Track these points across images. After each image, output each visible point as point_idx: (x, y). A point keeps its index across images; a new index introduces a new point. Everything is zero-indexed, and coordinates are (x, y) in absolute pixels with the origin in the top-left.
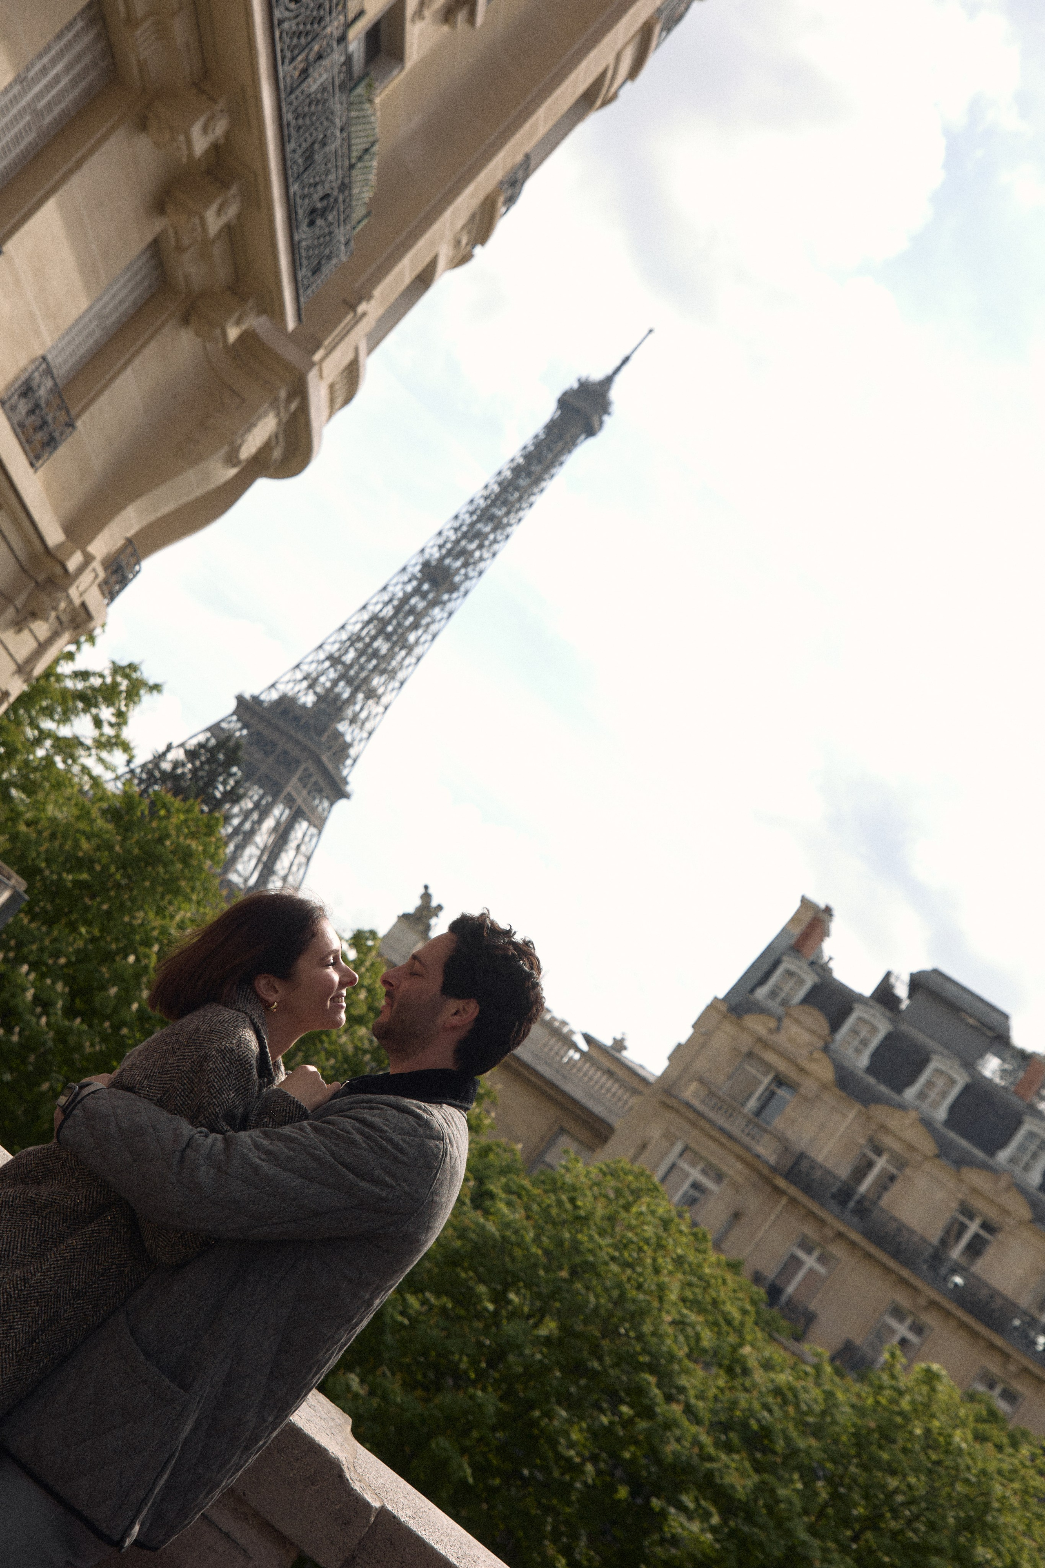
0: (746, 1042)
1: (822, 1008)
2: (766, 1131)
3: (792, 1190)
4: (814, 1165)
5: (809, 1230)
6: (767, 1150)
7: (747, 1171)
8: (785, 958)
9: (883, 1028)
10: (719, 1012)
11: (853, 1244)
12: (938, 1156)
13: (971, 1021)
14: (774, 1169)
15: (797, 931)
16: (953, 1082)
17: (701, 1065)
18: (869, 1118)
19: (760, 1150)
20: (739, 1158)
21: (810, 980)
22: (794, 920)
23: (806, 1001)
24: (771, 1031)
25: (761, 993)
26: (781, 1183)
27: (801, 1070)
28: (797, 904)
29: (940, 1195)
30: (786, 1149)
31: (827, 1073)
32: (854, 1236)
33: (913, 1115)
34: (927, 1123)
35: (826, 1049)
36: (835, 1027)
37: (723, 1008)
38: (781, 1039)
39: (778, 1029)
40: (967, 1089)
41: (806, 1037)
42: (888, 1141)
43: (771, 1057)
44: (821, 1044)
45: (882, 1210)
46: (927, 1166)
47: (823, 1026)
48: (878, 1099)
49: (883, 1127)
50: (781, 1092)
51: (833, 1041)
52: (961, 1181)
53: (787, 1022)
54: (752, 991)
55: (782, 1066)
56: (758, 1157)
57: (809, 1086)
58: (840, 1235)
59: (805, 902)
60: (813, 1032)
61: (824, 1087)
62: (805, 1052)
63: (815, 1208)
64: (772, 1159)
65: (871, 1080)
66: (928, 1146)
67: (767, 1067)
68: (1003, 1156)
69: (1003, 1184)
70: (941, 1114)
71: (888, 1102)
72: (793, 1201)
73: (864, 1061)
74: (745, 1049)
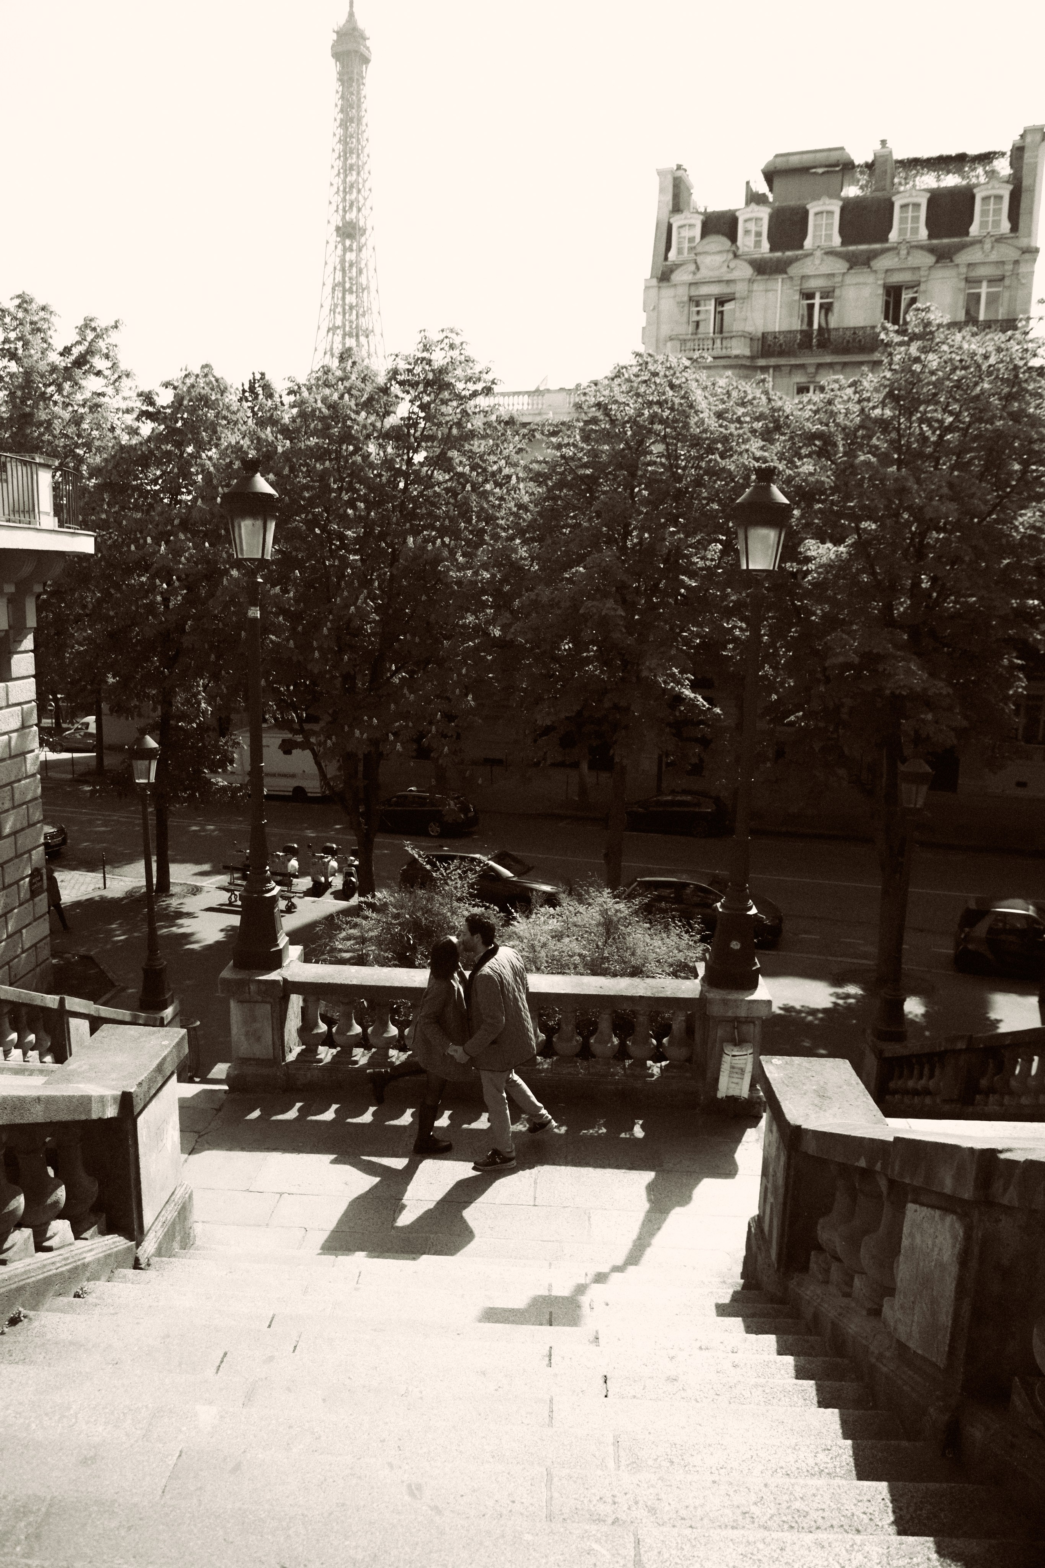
0: (683, 293)
1: (718, 232)
2: (731, 338)
3: (773, 361)
4: (775, 335)
5: (800, 378)
6: (740, 348)
7: (737, 371)
8: (672, 221)
9: (764, 213)
10: (652, 287)
11: (831, 365)
12: (851, 268)
13: (820, 171)
14: (752, 358)
15: (669, 197)
16: (830, 213)
17: (665, 330)
18: (791, 278)
19: (736, 352)
20: (726, 367)
21: (698, 222)
22: (662, 190)
23: (704, 234)
24: (694, 274)
25: (672, 255)
26: (762, 362)
27: (728, 282)
28: (657, 179)
29: (866, 292)
30: (751, 339)
31: (747, 271)
32: (828, 359)
33: (818, 253)
34: (831, 253)
35: (736, 256)
36: (733, 238)
37: (654, 282)
38: (704, 273)
39: (698, 268)
40: (843, 210)
41: (719, 259)
42: (813, 284)
43: (704, 290)
44: (731, 256)
45: (837, 329)
46: (849, 279)
47: (726, 243)
48: (790, 262)
49: (804, 278)
50: (727, 307)
51: (738, 248)
52: (876, 272)
53: (699, 259)
54: (666, 259)
55: (715, 290)
56: (737, 357)
57: (740, 289)
58: (819, 366)
59: (660, 173)
60: (720, 252)
61: (751, 281)
62: (725, 269)
63: (793, 361)
64: (747, 353)
65: (778, 254)
66: (840, 266)
67: (707, 297)
68: (893, 236)
69: (903, 252)
70: (837, 240)
71: (797, 259)
72: (777, 368)
73: (766, 246)
74: (686, 299)
